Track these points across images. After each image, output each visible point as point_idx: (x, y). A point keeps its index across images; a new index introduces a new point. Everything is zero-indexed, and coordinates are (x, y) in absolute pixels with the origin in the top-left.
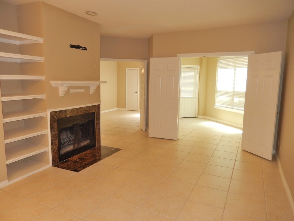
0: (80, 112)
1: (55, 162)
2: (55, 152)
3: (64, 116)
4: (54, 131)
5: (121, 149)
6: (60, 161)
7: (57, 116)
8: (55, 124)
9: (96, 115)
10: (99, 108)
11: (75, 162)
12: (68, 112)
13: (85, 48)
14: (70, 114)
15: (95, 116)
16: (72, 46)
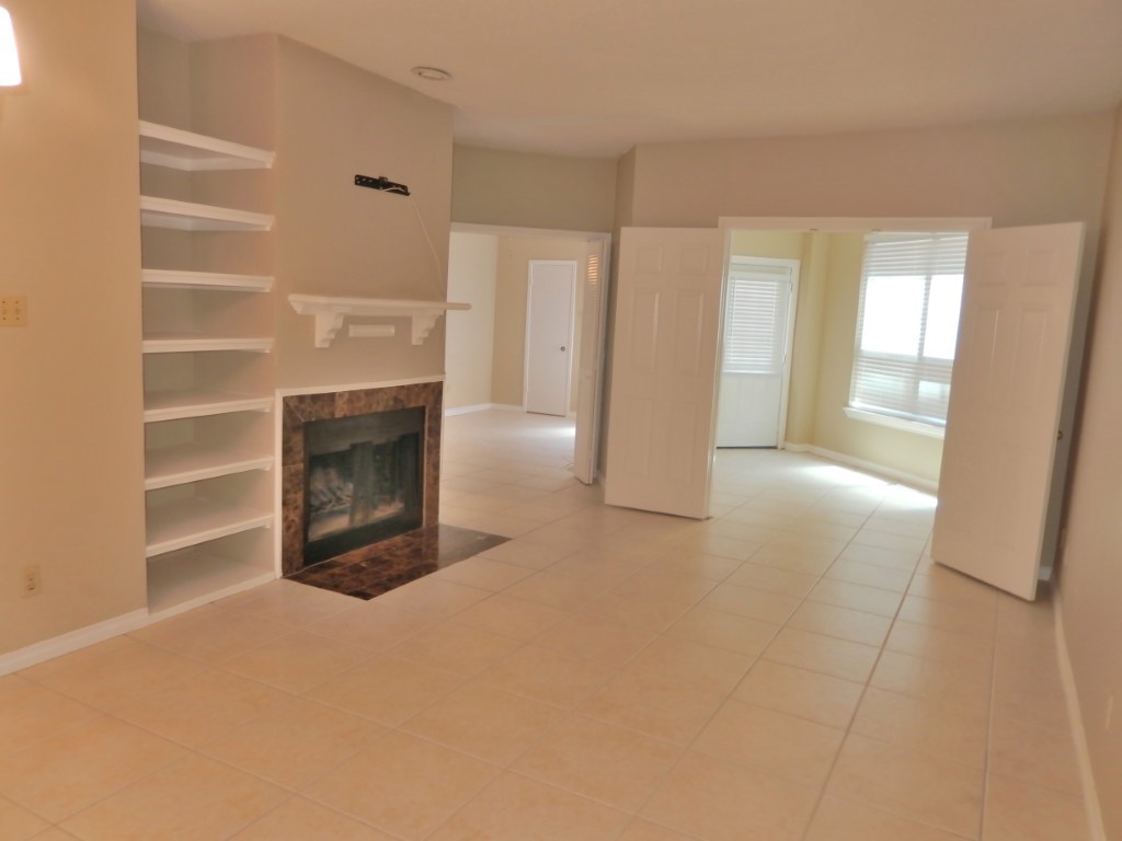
0: (378, 404)
1: (291, 564)
2: (292, 530)
3: (325, 414)
4: (294, 463)
5: (509, 539)
6: (306, 563)
7: (303, 411)
8: (298, 439)
9: (430, 416)
10: (440, 393)
11: (357, 569)
12: (340, 403)
13: (404, 187)
14: (345, 407)
15: (423, 422)
16: (362, 181)
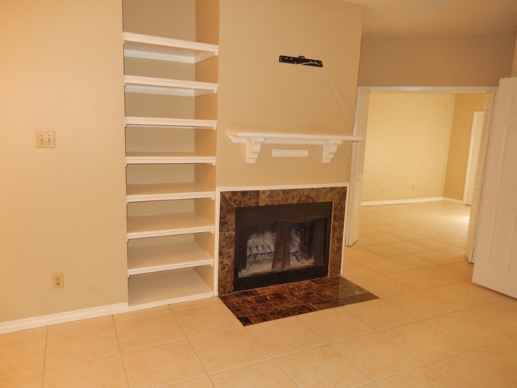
0: (293, 198)
1: (225, 289)
2: (226, 269)
3: (252, 203)
4: (228, 231)
6: (235, 290)
7: (235, 201)
8: (231, 218)
9: (335, 208)
10: (345, 193)
12: (262, 197)
13: (318, 62)
14: (267, 200)
15: (331, 212)
16: (283, 59)
